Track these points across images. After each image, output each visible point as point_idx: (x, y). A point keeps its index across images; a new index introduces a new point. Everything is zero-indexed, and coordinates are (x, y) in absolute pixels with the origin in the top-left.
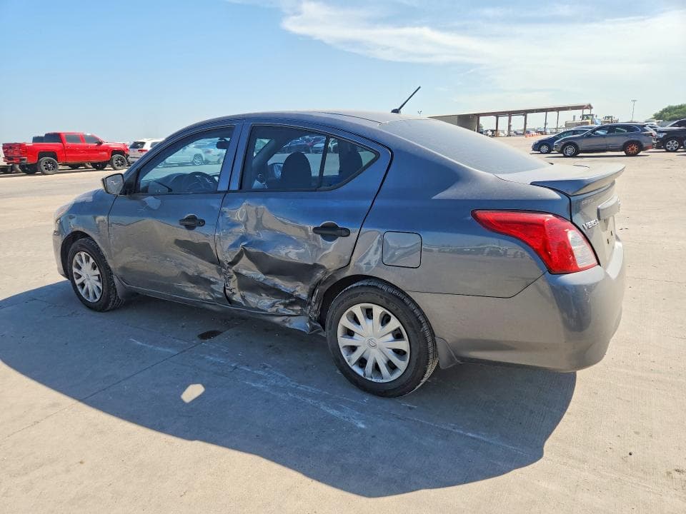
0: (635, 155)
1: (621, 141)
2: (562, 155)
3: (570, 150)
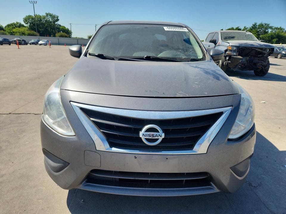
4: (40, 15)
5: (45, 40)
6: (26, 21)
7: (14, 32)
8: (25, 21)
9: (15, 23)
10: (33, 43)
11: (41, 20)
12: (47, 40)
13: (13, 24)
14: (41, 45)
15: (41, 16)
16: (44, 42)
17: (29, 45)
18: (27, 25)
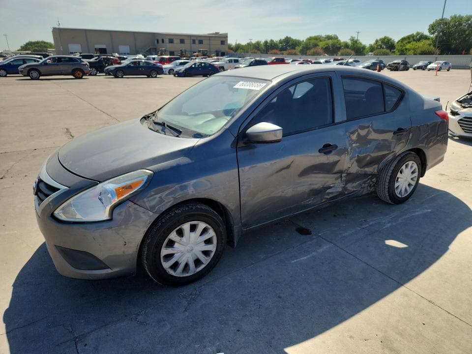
0: (81, 78)
1: (70, 68)
2: (29, 78)
3: (35, 74)
4: (462, 15)
5: (441, 62)
6: (433, 29)
7: (406, 49)
8: (431, 29)
9: (415, 34)
10: (419, 68)
11: (460, 24)
12: (443, 62)
13: (411, 36)
14: (430, 70)
15: (462, 17)
16: (436, 66)
17: (411, 70)
18: (432, 36)
